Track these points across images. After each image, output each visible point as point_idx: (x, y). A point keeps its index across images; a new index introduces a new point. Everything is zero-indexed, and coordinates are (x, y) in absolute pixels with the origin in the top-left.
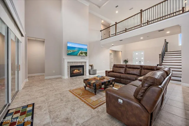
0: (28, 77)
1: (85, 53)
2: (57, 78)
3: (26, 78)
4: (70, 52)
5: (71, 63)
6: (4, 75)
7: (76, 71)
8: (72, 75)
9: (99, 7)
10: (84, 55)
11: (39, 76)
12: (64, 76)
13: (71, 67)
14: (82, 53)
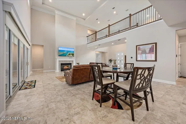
0: (33, 71)
1: (72, 54)
2: (51, 72)
3: (31, 71)
4: (61, 54)
5: (62, 62)
6: (16, 69)
7: (66, 67)
8: (62, 70)
9: (85, 19)
10: (71, 55)
11: (40, 70)
12: (56, 70)
13: (62, 64)
14: (69, 54)
